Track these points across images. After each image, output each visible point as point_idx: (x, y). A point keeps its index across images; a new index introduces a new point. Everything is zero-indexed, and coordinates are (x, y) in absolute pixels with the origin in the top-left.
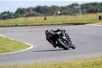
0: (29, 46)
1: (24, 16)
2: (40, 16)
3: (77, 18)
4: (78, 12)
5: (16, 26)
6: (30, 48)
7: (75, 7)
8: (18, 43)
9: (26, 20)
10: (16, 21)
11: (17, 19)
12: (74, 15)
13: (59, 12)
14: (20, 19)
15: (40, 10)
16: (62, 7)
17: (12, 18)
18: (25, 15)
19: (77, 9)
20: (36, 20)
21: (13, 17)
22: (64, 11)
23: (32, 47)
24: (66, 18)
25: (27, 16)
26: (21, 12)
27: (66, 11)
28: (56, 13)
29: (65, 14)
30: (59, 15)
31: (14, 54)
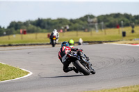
0: (27, 73)
1: (19, 33)
2: (42, 32)
3: (91, 34)
4: (93, 26)
5: (10, 45)
6: (28, 75)
7: (90, 20)
8: (12, 68)
9: (22, 38)
10: (9, 38)
11: (11, 37)
12: (88, 31)
13: (68, 27)
14: (14, 36)
15: (42, 24)
16: (71, 20)
17: (4, 35)
18: (21, 31)
19: (92, 22)
20: (36, 38)
21: (5, 33)
22: (74, 26)
23: (31, 73)
24: (77, 35)
25: (24, 33)
26: (15, 27)
27: (77, 25)
28: (63, 28)
29: (75, 29)
30: (68, 30)
31: (7, 83)
